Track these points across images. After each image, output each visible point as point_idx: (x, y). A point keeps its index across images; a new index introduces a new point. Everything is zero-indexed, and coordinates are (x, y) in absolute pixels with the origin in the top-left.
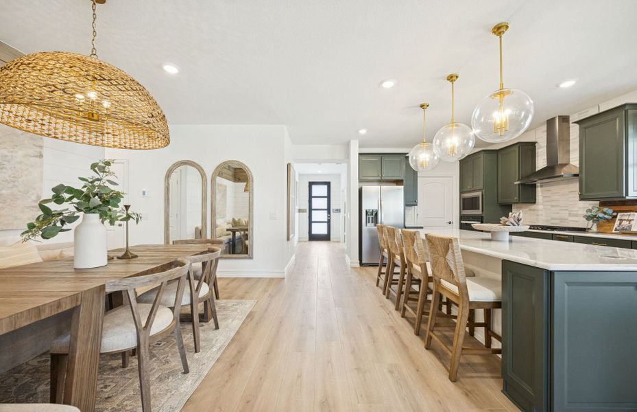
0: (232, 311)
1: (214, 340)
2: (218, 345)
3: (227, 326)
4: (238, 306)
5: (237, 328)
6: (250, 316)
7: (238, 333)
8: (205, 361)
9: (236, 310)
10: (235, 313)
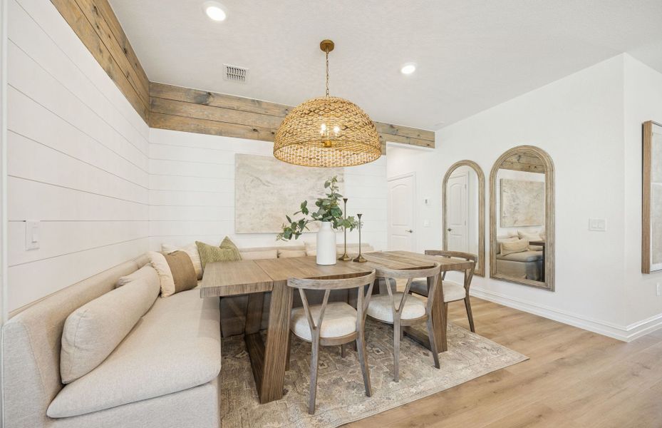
0: (477, 355)
1: (423, 379)
2: (421, 388)
3: (451, 371)
4: (489, 353)
5: (461, 382)
6: (496, 375)
7: (457, 388)
8: (393, 397)
9: (483, 355)
10: (477, 360)
